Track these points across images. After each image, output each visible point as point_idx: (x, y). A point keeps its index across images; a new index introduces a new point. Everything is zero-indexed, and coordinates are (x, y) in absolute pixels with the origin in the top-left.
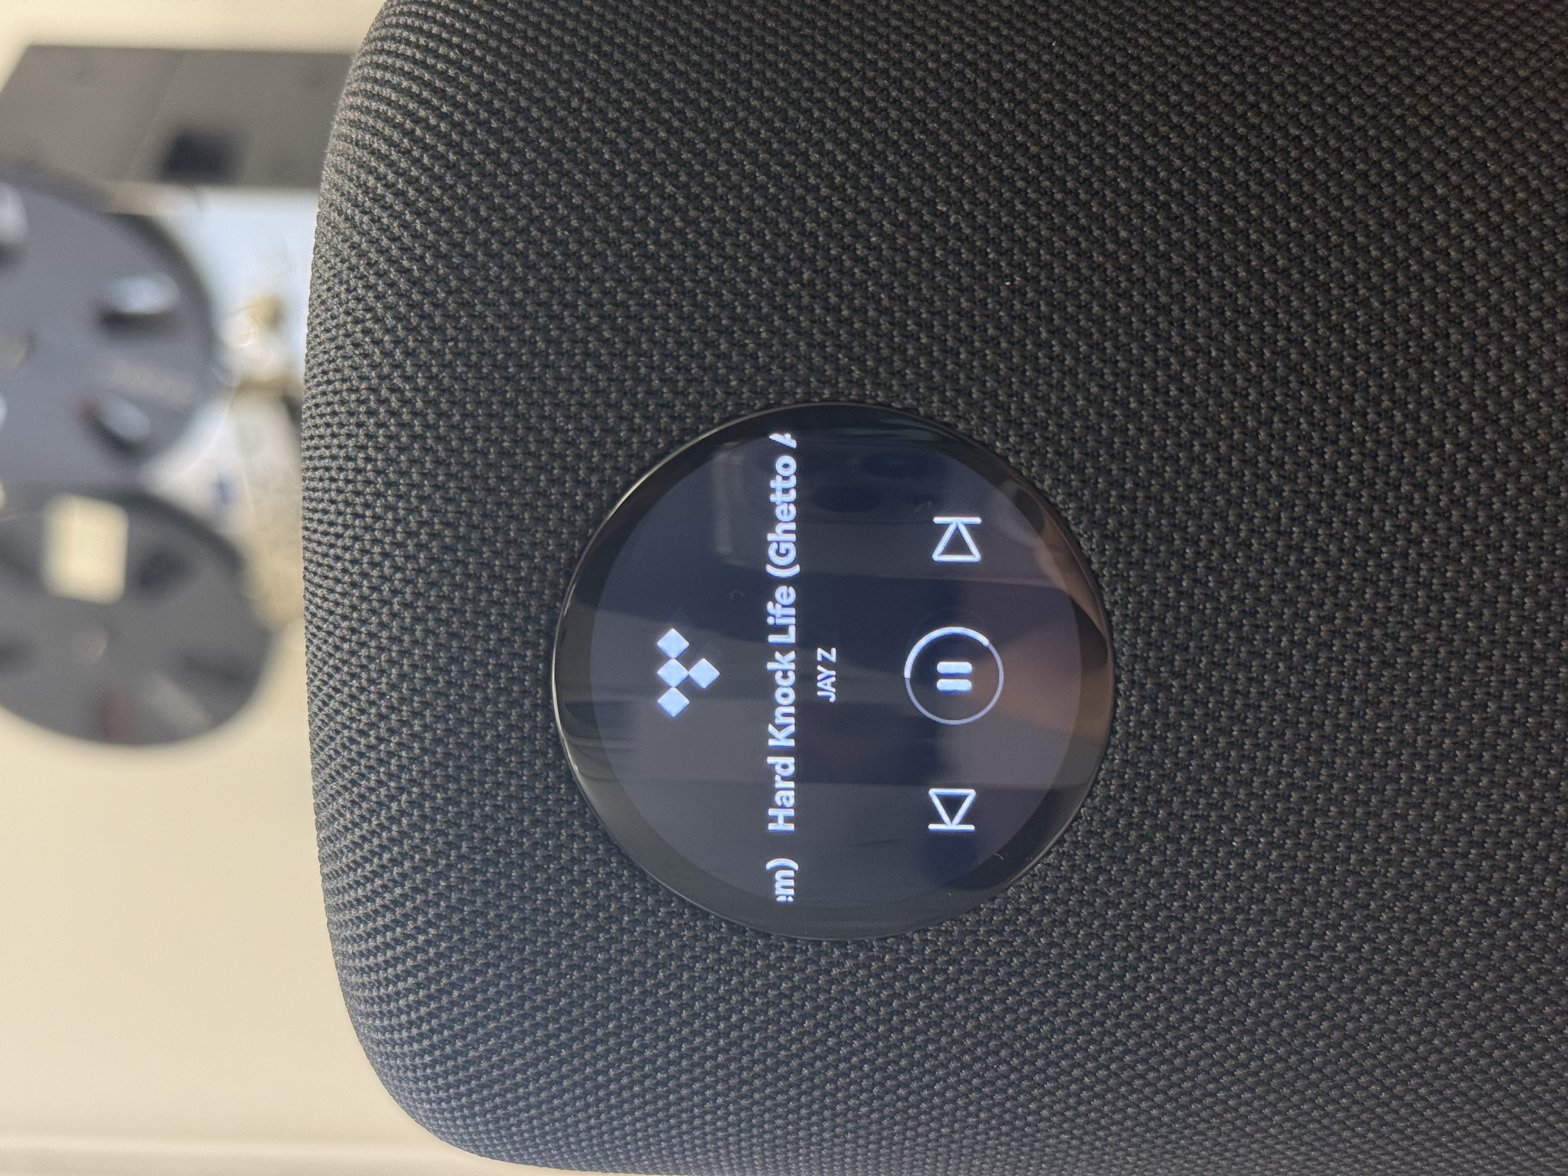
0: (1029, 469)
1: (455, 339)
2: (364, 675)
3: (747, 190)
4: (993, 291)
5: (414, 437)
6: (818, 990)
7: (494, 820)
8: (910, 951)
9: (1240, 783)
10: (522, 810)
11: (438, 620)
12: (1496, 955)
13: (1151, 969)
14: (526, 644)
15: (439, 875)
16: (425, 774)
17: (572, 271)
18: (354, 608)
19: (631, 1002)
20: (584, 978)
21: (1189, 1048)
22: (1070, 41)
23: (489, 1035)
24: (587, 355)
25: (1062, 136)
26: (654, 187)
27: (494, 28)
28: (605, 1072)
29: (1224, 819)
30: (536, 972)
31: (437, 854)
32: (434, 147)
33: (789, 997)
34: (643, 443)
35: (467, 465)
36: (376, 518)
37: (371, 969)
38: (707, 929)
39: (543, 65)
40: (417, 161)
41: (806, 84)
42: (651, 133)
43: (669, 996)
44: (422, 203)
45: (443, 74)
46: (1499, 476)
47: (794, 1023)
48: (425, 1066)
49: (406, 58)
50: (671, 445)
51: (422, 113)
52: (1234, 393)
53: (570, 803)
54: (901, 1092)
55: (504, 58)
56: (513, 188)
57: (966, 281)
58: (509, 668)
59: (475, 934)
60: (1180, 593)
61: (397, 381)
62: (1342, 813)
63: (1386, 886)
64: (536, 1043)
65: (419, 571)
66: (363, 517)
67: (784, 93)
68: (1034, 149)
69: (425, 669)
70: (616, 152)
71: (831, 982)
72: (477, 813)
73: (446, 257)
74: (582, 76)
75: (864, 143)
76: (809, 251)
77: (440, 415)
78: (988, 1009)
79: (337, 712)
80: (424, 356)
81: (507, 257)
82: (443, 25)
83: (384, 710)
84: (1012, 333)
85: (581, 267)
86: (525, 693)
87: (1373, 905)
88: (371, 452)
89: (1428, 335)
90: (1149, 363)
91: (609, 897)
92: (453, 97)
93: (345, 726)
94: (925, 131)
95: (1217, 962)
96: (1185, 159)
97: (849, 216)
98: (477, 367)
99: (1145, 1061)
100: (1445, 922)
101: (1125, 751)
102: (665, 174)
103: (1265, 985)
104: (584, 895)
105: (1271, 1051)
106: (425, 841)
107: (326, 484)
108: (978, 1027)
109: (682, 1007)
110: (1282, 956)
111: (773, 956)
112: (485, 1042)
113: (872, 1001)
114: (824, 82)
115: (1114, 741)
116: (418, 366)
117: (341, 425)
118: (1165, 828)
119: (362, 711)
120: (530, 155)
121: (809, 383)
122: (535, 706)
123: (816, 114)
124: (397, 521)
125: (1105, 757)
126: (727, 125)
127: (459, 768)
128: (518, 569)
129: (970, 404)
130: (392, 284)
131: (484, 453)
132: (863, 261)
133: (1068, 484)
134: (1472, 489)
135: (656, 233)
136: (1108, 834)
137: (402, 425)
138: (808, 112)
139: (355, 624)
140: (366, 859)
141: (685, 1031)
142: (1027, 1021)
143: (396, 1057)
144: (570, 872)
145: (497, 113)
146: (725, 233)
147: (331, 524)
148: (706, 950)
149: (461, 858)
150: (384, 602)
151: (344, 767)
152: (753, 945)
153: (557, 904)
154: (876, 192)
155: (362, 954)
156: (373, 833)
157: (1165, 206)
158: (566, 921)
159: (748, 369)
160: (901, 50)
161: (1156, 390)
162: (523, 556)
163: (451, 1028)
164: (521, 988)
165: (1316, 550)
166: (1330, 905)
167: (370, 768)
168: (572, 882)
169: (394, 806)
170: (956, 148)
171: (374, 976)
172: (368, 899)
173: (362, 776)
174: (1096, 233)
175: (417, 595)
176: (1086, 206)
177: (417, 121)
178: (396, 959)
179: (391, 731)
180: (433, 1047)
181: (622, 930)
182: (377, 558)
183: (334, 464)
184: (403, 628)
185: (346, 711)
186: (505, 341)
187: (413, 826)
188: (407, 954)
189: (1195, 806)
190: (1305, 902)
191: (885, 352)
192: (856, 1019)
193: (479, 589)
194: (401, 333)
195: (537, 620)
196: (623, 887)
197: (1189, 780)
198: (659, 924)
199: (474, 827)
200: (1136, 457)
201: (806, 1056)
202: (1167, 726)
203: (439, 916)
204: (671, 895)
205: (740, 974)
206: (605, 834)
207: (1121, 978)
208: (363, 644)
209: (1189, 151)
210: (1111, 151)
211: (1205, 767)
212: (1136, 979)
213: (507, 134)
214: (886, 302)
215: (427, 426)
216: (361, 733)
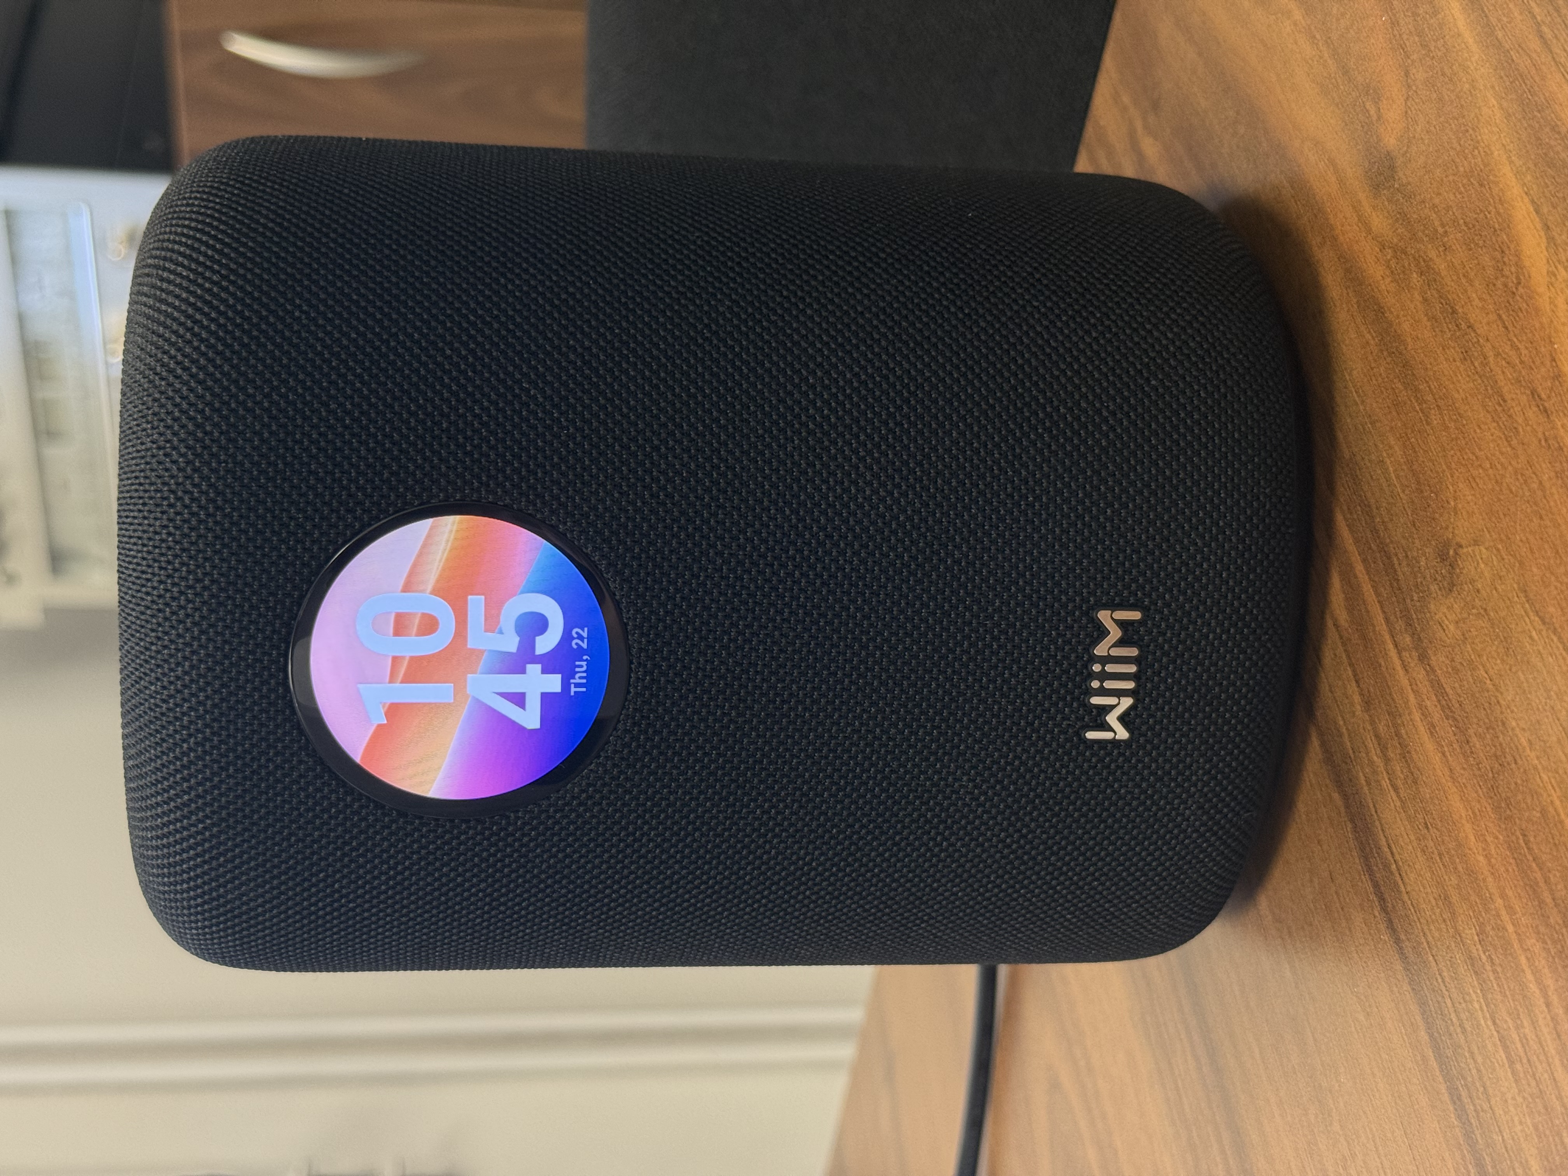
0: (579, 541)
1: (226, 462)
2: (166, 666)
3: (407, 372)
4: (557, 436)
5: (200, 522)
6: (452, 849)
7: (250, 753)
8: (509, 824)
9: (701, 720)
10: (269, 746)
11: (216, 633)
12: (845, 813)
13: (651, 829)
14: (272, 647)
15: (214, 787)
16: (206, 726)
17: (299, 421)
18: (159, 625)
19: (335, 861)
20: (306, 847)
21: (674, 873)
22: (600, 280)
23: (242, 884)
24: (310, 472)
25: (596, 342)
26: (349, 369)
27: (241, 260)
28: (315, 904)
29: (692, 741)
30: (275, 844)
31: (213, 774)
32: (207, 340)
33: (434, 854)
34: (346, 526)
35: (234, 539)
36: (175, 570)
37: (164, 846)
38: (384, 815)
39: (274, 288)
40: (196, 349)
41: (442, 305)
42: (346, 335)
43: (359, 856)
44: (201, 376)
45: (209, 291)
46: (842, 545)
47: (436, 870)
48: (197, 906)
49: (183, 277)
50: (363, 527)
51: (198, 317)
52: (696, 497)
53: (299, 741)
54: (502, 908)
55: (249, 282)
56: (260, 368)
57: (540, 429)
58: (261, 661)
59: (237, 822)
60: (667, 612)
61: (189, 487)
62: (758, 736)
63: (783, 776)
64: (273, 888)
65: (204, 603)
66: (166, 569)
67: (428, 310)
68: (579, 350)
69: (207, 662)
70: (325, 347)
71: (460, 844)
72: (240, 748)
73: (218, 411)
74: (300, 295)
75: (478, 344)
76: (446, 410)
77: (217, 508)
78: (556, 856)
79: (146, 688)
80: (206, 471)
81: (258, 412)
82: (205, 255)
83: (179, 687)
84: (568, 461)
85: (305, 418)
86: (271, 676)
87: (776, 787)
88: (171, 529)
89: (804, 465)
90: (648, 479)
91: (323, 798)
92: (218, 307)
93: (152, 697)
94: (514, 336)
95: (689, 823)
96: (668, 358)
97: (470, 389)
98: (240, 479)
99: (648, 883)
100: (816, 795)
101: (635, 703)
102: (356, 361)
103: (716, 835)
104: (307, 797)
105: (721, 873)
106: (205, 766)
107: (140, 548)
108: (549, 867)
109: (367, 862)
110: (726, 818)
111: (424, 829)
112: (239, 889)
113: (485, 854)
114: (452, 303)
115: (629, 697)
116: (202, 478)
117: (150, 511)
118: (658, 747)
119: (164, 688)
120: (270, 347)
121: (447, 491)
122: (278, 684)
123: (449, 325)
124: (189, 572)
125: (624, 707)
126: (394, 330)
127: (229, 721)
128: (267, 602)
129: (544, 503)
130: (183, 427)
131: (246, 532)
132: (479, 417)
133: (601, 549)
134: (828, 553)
135: (352, 397)
136: (625, 751)
137: (193, 514)
138: (443, 323)
139: (160, 634)
140: (164, 778)
141: (368, 877)
142: (578, 862)
143: (176, 901)
144: (299, 783)
145: (248, 319)
146: (395, 398)
147: (143, 572)
148: (383, 827)
149: (229, 776)
150: (180, 622)
151: (151, 722)
152: (412, 823)
153: (290, 802)
154: (486, 375)
155: (158, 837)
156: (170, 762)
157: (657, 387)
158: (295, 813)
159: (410, 482)
160: (498, 283)
161: (652, 496)
162: (271, 594)
163: (217, 881)
164: (264, 854)
165: (742, 587)
166: (752, 788)
167: (169, 723)
168: (300, 789)
169: (185, 745)
170: (533, 348)
171: (165, 850)
172: (165, 803)
173: (163, 727)
174: (617, 402)
175: (203, 618)
176: (611, 386)
177: (195, 322)
178: (183, 839)
179: (184, 700)
180: (204, 893)
181: (331, 817)
182: (176, 595)
183: (145, 536)
184: (193, 638)
185: (153, 688)
186: (258, 464)
187: (198, 758)
188: (190, 836)
189: (676, 734)
190: (738, 787)
191: (493, 472)
192: (475, 865)
193: (243, 614)
194: (191, 457)
195: (279, 633)
196: (331, 792)
197: (672, 719)
198: (354, 813)
199: (237, 757)
200: (641, 534)
201: (444, 889)
202: (659, 689)
203: (213, 812)
204: (360, 794)
205: (404, 841)
206: (321, 759)
207: (634, 834)
208: (165, 647)
209: (670, 353)
210: (625, 352)
211: (682, 712)
212: (642, 835)
213: (255, 333)
214: (493, 442)
215: (208, 515)
216: (164, 701)
